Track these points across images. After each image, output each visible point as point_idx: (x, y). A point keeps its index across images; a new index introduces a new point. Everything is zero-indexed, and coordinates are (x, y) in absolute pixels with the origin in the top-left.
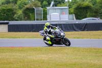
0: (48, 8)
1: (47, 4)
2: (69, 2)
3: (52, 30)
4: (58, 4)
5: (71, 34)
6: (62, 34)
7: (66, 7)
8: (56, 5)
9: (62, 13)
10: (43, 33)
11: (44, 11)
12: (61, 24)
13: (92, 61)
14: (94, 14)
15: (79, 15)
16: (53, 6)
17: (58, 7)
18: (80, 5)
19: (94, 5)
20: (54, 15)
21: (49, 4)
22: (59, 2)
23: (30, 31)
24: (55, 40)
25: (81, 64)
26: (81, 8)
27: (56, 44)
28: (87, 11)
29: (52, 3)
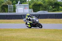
0: (16, 5)
1: (16, 2)
2: (29, 1)
3: (31, 18)
4: (22, 2)
6: (37, 21)
7: (27, 5)
8: (21, 3)
9: (25, 8)
10: (25, 20)
11: (14, 7)
12: (24, 15)
14: (44, 9)
15: (35, 10)
16: (19, 4)
17: (22, 5)
18: (36, 3)
19: (44, 3)
21: (17, 3)
23: (5, 19)
24: (33, 24)
25: (36, 39)
26: (36, 5)
27: (33, 27)
28: (40, 7)
29: (19, 2)
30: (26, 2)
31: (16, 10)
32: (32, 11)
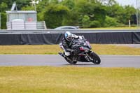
0: (8, 12)
1: (7, 6)
5: (41, 49)
7: (33, 11)
8: (18, 8)
9: (28, 20)
12: (26, 35)
13: (68, 85)
14: (71, 21)
15: (51, 23)
16: (15, 9)
17: (22, 12)
18: (52, 8)
20: (17, 22)
21: (10, 7)
22: (24, 4)
26: (53, 13)
28: (61, 16)
30: (29, 5)
31: (8, 24)
32: (45, 25)
